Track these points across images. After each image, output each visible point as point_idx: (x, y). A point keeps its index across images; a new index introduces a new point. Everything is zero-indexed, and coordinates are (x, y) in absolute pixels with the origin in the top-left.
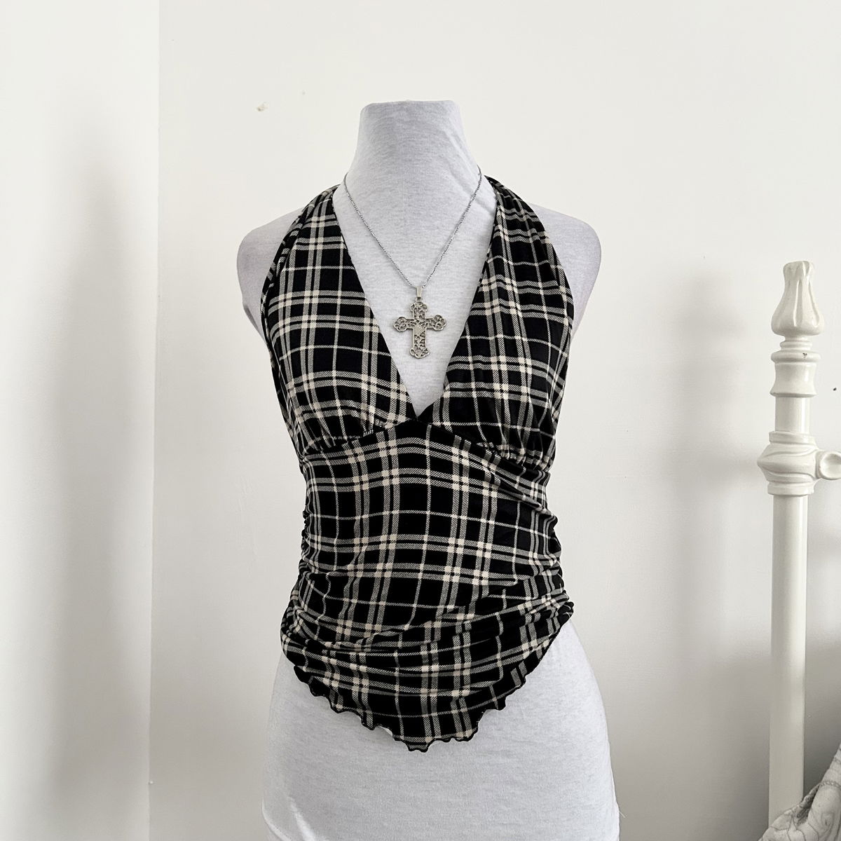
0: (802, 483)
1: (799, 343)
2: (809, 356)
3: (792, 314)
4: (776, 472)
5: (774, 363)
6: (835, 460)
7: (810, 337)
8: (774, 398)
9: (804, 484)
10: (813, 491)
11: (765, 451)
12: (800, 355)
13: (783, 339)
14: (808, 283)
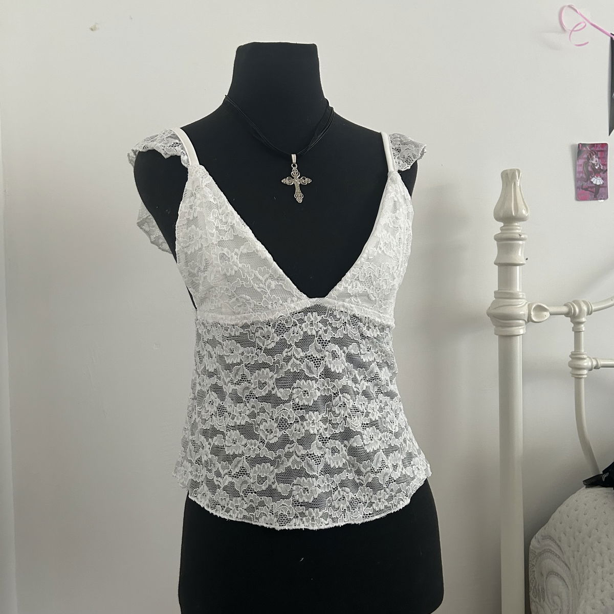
0: (520, 326)
1: (514, 227)
2: (522, 236)
3: (510, 207)
4: (501, 319)
5: (496, 242)
7: (522, 222)
8: (497, 266)
10: (525, 331)
11: (492, 304)
12: (518, 236)
13: (502, 224)
14: (518, 185)
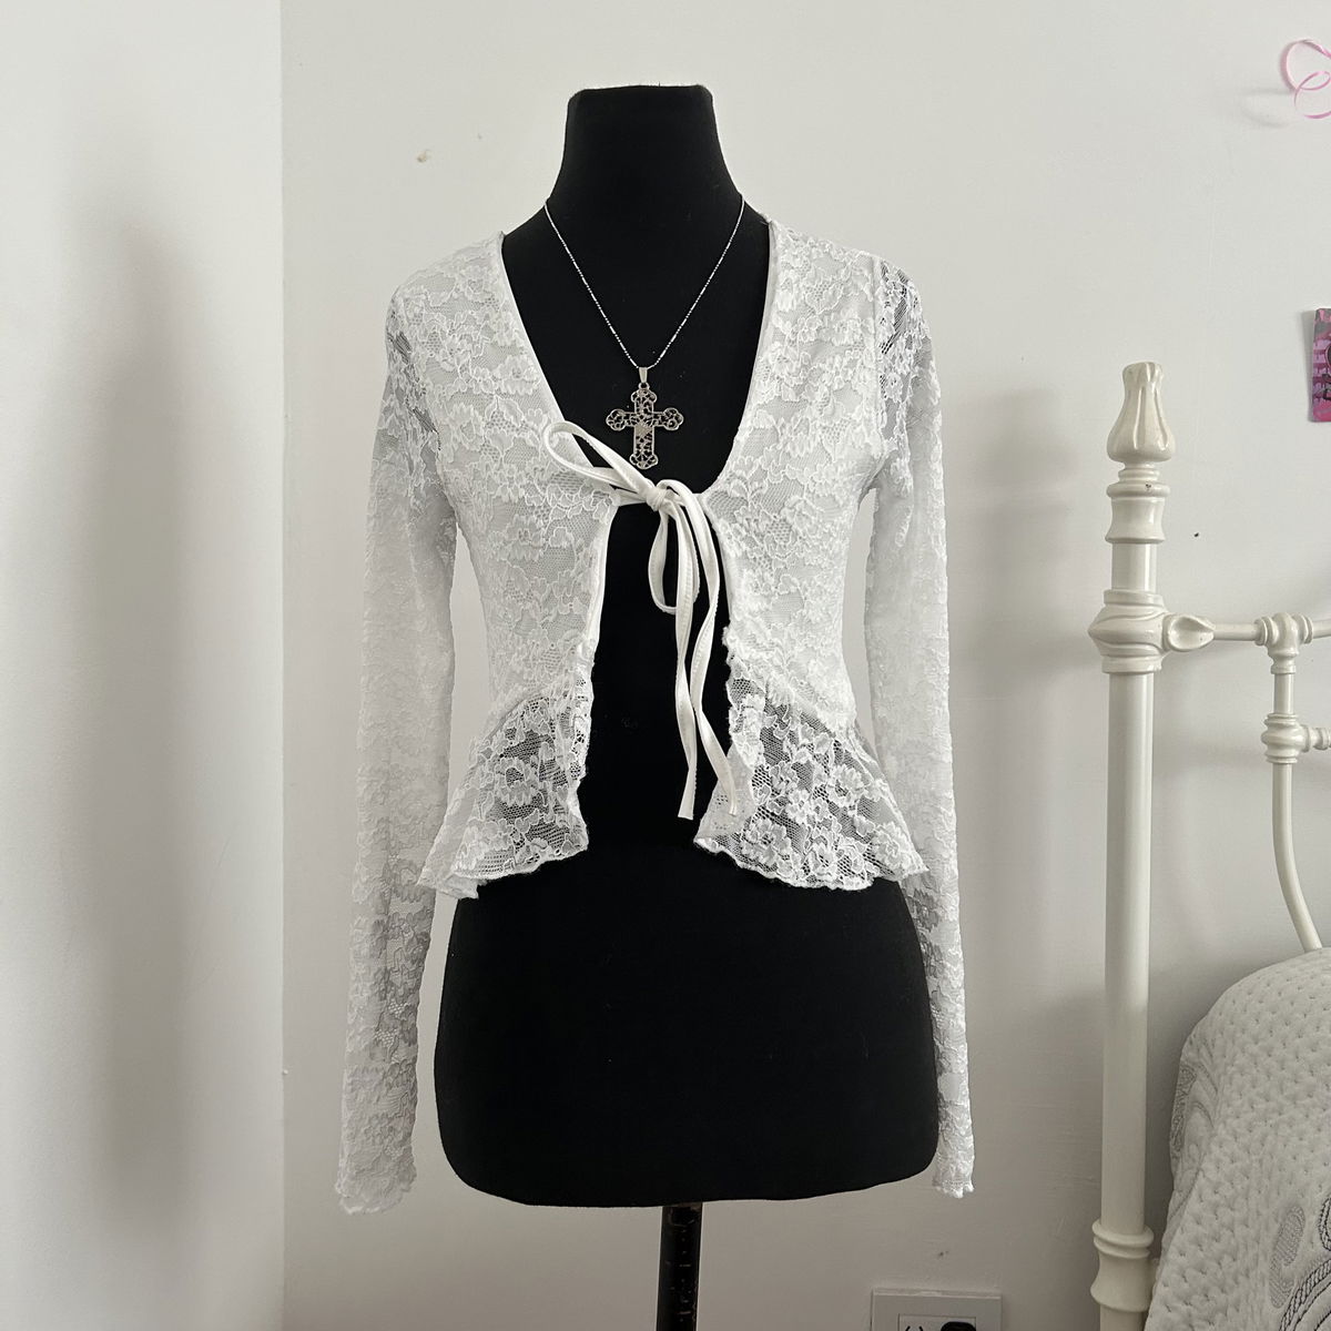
0: (1145, 656)
2: (1156, 488)
3: (1132, 431)
4: (1112, 643)
5: (1110, 499)
6: (1189, 626)
7: (1157, 463)
8: (1111, 545)
9: (1147, 658)
10: (1160, 668)
11: (1098, 615)
12: (1142, 488)
13: (1122, 466)
14: (1153, 392)
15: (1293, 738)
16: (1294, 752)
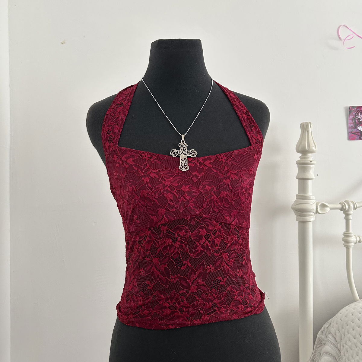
0: (311, 216)
2: (313, 162)
4: (300, 212)
5: (297, 165)
7: (312, 154)
8: (297, 180)
10: (314, 219)
11: (294, 202)
12: (309, 162)
13: (300, 155)
15: (352, 240)
16: (352, 244)
